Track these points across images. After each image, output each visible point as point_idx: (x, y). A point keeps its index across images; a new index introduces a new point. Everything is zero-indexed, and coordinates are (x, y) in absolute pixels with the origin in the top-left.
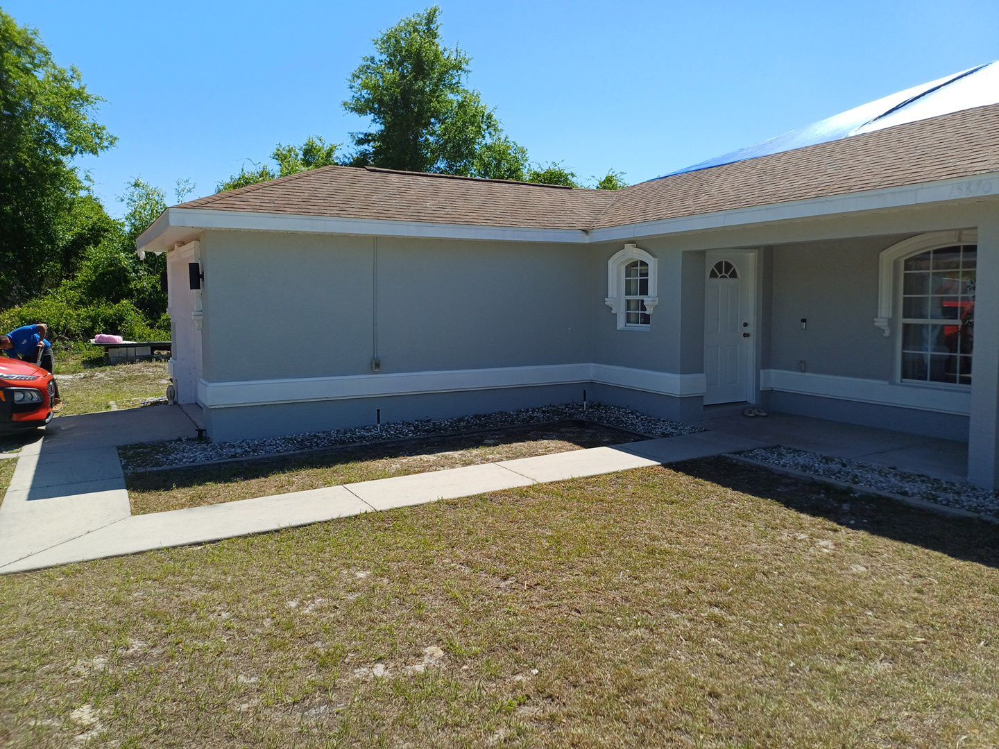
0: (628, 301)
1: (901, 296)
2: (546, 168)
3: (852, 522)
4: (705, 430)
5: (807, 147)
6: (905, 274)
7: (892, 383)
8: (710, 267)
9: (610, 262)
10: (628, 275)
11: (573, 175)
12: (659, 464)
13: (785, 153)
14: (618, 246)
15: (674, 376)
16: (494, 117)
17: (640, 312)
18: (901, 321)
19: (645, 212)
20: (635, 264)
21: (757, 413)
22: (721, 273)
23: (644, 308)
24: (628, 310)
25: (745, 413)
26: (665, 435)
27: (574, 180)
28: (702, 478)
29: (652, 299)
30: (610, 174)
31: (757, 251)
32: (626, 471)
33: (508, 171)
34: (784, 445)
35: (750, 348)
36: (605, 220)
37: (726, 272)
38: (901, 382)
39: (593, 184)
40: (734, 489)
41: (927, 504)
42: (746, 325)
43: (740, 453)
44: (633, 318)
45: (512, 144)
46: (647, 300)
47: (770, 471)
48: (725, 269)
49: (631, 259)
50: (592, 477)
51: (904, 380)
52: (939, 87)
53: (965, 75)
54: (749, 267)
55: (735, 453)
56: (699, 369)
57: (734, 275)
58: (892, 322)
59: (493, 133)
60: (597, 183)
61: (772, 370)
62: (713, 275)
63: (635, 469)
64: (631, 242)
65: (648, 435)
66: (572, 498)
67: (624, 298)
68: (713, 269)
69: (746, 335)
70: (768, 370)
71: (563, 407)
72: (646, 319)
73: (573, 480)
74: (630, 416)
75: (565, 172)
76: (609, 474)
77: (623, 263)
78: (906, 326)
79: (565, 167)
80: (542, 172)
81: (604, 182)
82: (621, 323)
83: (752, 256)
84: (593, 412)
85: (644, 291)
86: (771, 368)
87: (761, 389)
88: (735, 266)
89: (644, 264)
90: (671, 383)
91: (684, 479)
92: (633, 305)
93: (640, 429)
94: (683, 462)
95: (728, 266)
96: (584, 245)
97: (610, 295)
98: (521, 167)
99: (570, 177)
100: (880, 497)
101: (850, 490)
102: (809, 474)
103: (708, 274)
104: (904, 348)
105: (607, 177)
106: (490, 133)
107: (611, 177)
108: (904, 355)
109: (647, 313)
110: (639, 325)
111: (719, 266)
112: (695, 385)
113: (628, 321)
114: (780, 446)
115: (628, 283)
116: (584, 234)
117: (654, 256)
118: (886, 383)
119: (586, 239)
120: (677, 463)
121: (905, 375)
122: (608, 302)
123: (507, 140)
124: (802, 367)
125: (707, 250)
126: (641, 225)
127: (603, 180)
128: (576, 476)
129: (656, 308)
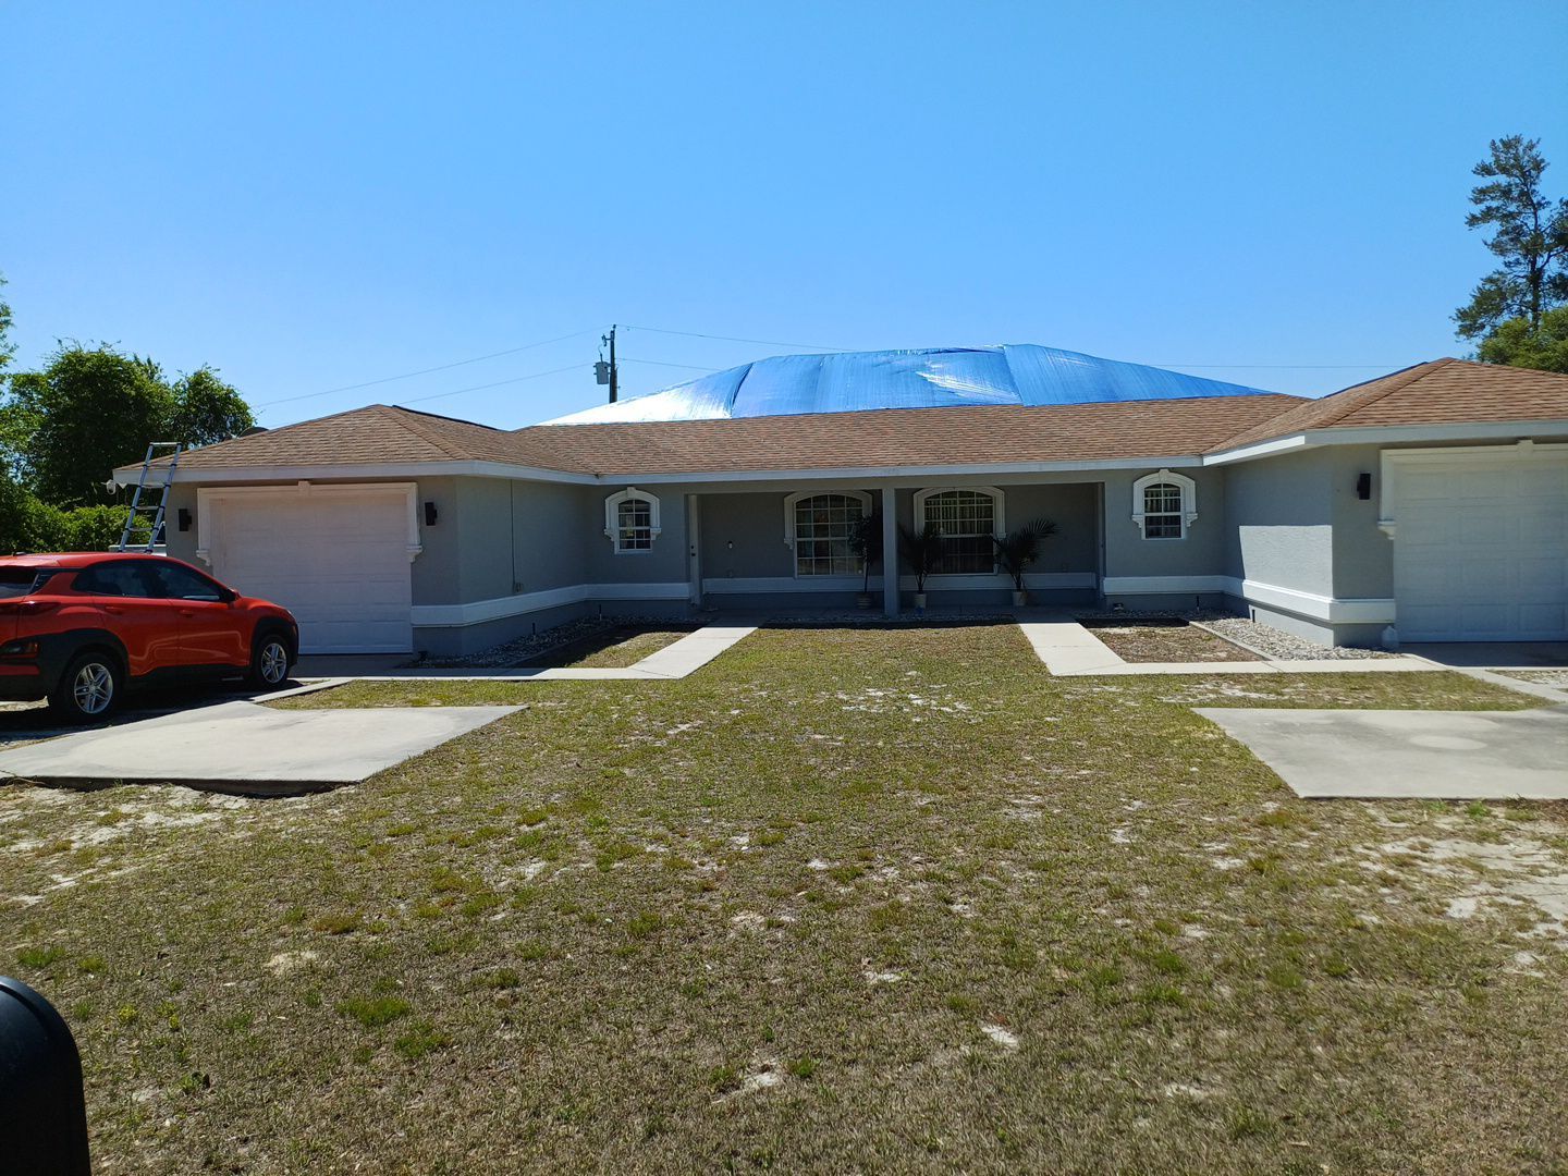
0: (622, 532)
1: (796, 524)
6: (797, 511)
9: (607, 500)
10: (621, 510)
17: (635, 540)
18: (797, 540)
20: (629, 502)
21: (713, 609)
24: (621, 538)
29: (656, 529)
35: (696, 564)
38: (798, 577)
42: (692, 547)
46: (653, 530)
49: (630, 498)
58: (793, 541)
61: (707, 579)
67: (618, 529)
69: (693, 555)
70: (705, 579)
72: (640, 545)
77: (619, 501)
82: (617, 549)
87: (703, 593)
89: (642, 502)
97: (608, 526)
104: (799, 557)
108: (798, 560)
110: (635, 549)
113: (622, 547)
115: (621, 517)
116: (595, 478)
117: (657, 497)
119: (597, 482)
122: (607, 532)
124: (731, 574)
129: (659, 536)
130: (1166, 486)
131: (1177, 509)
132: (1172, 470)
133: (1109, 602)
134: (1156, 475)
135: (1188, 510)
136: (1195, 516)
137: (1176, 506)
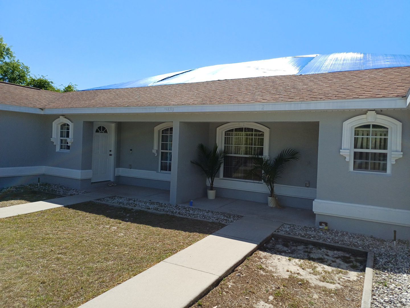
0: (62, 140)
1: (161, 142)
2: (38, 77)
3: (127, 220)
4: (90, 192)
5: (135, 87)
6: (162, 135)
7: (157, 172)
8: (95, 128)
9: (53, 123)
10: (62, 128)
11: (52, 82)
12: (63, 206)
13: (127, 88)
14: (57, 116)
15: (78, 171)
16: (11, 50)
17: (66, 145)
18: (161, 151)
19: (70, 103)
20: (65, 125)
21: (113, 185)
22: (100, 130)
23: (67, 143)
24: (61, 143)
25: (109, 185)
26: (71, 195)
27: (52, 85)
28: (79, 210)
29: (70, 139)
30: (70, 85)
31: (115, 123)
32: (46, 210)
33: (18, 76)
34: (117, 196)
35: (112, 160)
36: (52, 105)
37: (103, 130)
38: (160, 171)
39: (62, 88)
40: (90, 213)
41: (154, 211)
42: (110, 151)
43: (98, 200)
44: (63, 147)
45: (21, 64)
46: (69, 140)
47: (108, 205)
48: (102, 129)
49: (62, 122)
50: (29, 214)
51: (161, 171)
52: (179, 74)
53: (187, 72)
54: (112, 129)
55: (97, 200)
56: (90, 168)
57: (106, 132)
58: (157, 151)
59: (10, 57)
60: (64, 88)
61: (120, 168)
62: (97, 131)
63: (51, 209)
64: (63, 115)
65: (64, 195)
66: (15, 223)
67: (59, 138)
68: (97, 129)
69: (110, 155)
70: (118, 168)
71: (28, 186)
72: (68, 148)
73: (18, 216)
74: (59, 188)
75: (48, 81)
76: (38, 212)
77: (59, 124)
78: (162, 153)
79: (49, 79)
80: (36, 79)
81: (67, 88)
82: (58, 149)
83: (113, 125)
84: (42, 187)
85: (68, 136)
86: (120, 167)
87: (116, 176)
88: (106, 128)
89: (68, 125)
90: (77, 174)
91: (71, 211)
92: (63, 142)
93: (62, 193)
94: (74, 205)
95: (104, 128)
96: (41, 115)
97: (53, 136)
98: (26, 75)
99: (50, 83)
100: (141, 211)
101: (132, 209)
102: (121, 205)
103: (95, 130)
104: (161, 160)
105: (68, 86)
106: (8, 57)
107: (71, 86)
108: (161, 162)
109: (68, 145)
110: (66, 150)
111: (100, 128)
112: (87, 174)
113: (61, 148)
114: (115, 196)
115: (61, 132)
116: (41, 110)
117: (72, 122)
118: (156, 172)
119: (42, 113)
120: (71, 205)
121: (161, 169)
122: (52, 140)
123: (19, 61)
124: (130, 167)
125: (95, 121)
126: (66, 109)
127: (66, 87)
128: (20, 214)
129: (72, 143)
130: (374, 126)
131: (385, 148)
132: (379, 112)
133: (318, 219)
134: (364, 116)
135: (394, 148)
136: (400, 155)
137: (384, 144)
